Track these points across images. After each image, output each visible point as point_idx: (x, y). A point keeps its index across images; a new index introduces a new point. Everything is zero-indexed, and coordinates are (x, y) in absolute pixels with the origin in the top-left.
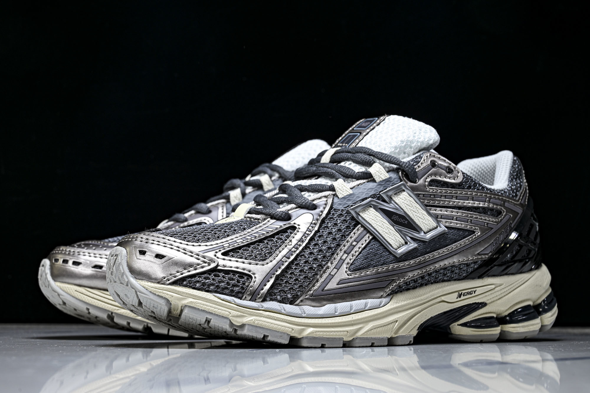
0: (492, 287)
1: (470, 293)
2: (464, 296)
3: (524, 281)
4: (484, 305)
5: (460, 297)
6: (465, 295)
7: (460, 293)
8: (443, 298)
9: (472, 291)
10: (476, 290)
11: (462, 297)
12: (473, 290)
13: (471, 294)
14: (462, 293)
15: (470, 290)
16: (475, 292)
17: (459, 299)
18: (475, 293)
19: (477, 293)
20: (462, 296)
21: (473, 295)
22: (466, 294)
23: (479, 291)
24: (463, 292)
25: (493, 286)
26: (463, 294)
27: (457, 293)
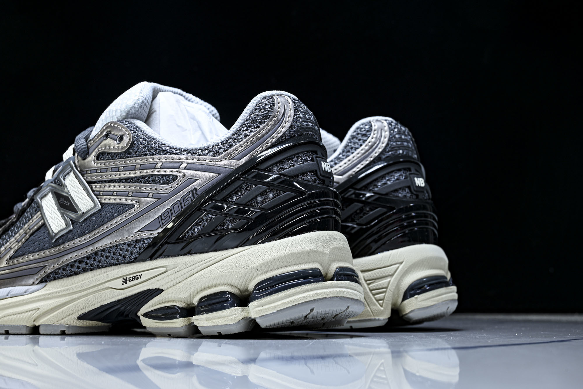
0: (161, 271)
1: (135, 278)
2: (129, 281)
3: (215, 261)
4: (158, 291)
5: (126, 283)
6: (131, 281)
7: (125, 279)
8: (107, 285)
9: (138, 276)
10: (141, 274)
11: (129, 284)
12: (138, 274)
13: (137, 279)
14: (126, 278)
15: (135, 275)
16: (140, 276)
17: (125, 286)
18: (141, 278)
19: (143, 278)
20: (128, 281)
21: (140, 280)
22: (131, 279)
23: (145, 276)
24: (128, 277)
25: (164, 269)
26: (128, 279)
27: (122, 279)
